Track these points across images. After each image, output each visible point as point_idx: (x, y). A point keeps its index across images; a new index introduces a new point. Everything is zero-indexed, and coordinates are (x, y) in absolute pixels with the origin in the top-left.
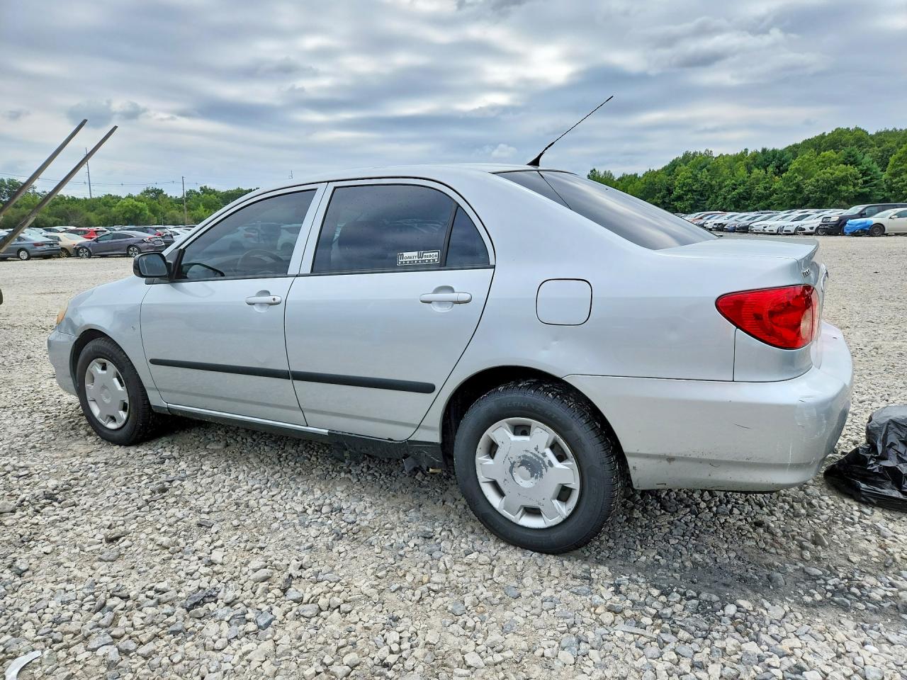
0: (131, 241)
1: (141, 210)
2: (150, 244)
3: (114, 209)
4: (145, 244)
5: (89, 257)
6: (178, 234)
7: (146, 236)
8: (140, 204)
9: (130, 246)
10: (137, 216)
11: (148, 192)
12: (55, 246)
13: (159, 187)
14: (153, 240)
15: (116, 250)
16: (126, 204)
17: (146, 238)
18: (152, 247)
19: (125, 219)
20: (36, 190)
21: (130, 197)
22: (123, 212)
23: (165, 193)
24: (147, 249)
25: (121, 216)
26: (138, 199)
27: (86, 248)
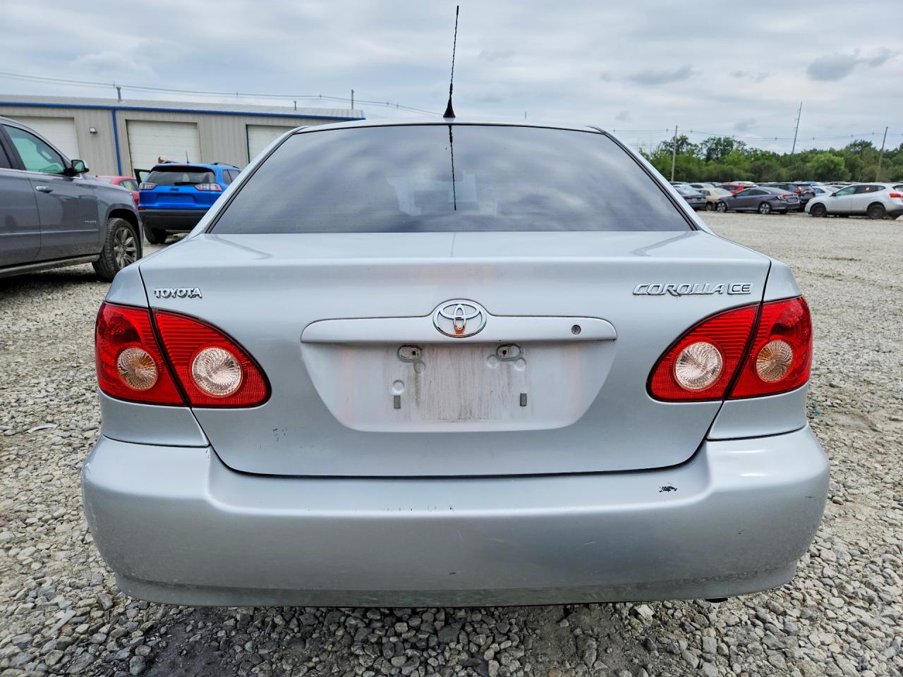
0: (765, 197)
1: (836, 165)
2: (783, 202)
3: (808, 164)
4: (778, 202)
5: (725, 211)
6: (824, 192)
7: (781, 192)
8: (836, 159)
9: (763, 202)
10: (830, 171)
11: (855, 145)
12: (702, 200)
13: (867, 140)
14: (787, 197)
15: (750, 206)
16: (822, 159)
17: (780, 194)
18: (784, 205)
19: (816, 174)
20: (745, 148)
21: (832, 151)
22: (816, 167)
23: (873, 146)
24: (779, 206)
25: (813, 172)
26: (839, 154)
27: (725, 203)
